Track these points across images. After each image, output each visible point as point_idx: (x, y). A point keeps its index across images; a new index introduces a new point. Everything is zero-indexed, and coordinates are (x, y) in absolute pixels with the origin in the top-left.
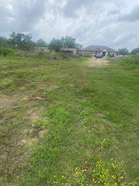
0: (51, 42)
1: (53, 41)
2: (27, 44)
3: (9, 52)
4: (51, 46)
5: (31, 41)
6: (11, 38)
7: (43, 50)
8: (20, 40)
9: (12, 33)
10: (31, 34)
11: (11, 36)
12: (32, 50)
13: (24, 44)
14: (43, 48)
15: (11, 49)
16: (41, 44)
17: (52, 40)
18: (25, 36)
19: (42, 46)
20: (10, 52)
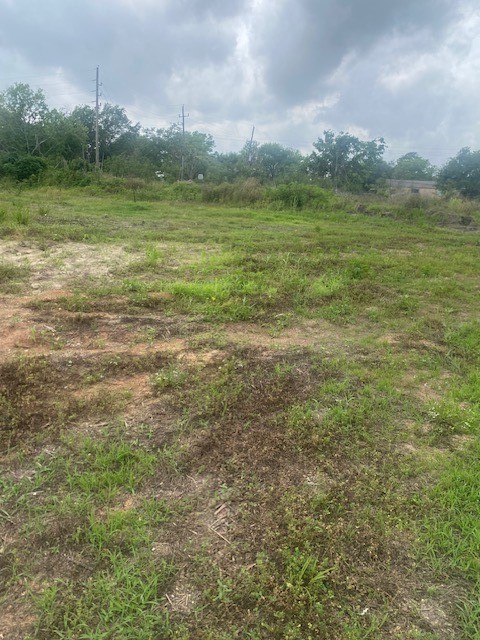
0: (453, 163)
1: (460, 157)
2: (364, 170)
3: (311, 196)
4: (446, 178)
5: (380, 161)
6: (317, 151)
7: (417, 191)
8: (341, 158)
9: (323, 138)
10: (382, 140)
11: (318, 146)
12: (380, 191)
13: (354, 170)
14: (417, 183)
15: (317, 189)
16: (413, 170)
17: (454, 155)
18: (363, 145)
19: (412, 179)
20: (314, 197)
